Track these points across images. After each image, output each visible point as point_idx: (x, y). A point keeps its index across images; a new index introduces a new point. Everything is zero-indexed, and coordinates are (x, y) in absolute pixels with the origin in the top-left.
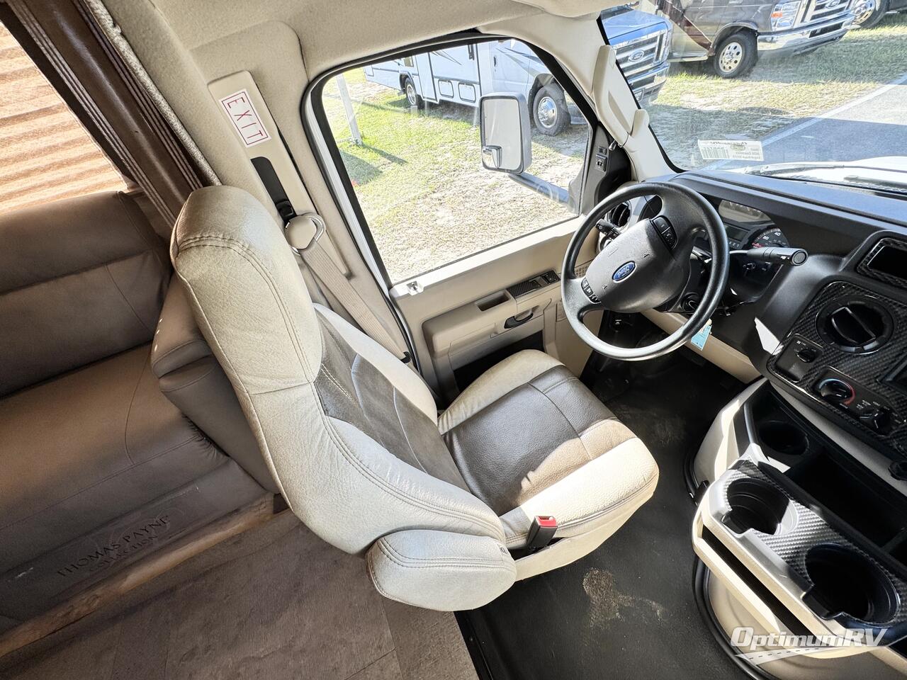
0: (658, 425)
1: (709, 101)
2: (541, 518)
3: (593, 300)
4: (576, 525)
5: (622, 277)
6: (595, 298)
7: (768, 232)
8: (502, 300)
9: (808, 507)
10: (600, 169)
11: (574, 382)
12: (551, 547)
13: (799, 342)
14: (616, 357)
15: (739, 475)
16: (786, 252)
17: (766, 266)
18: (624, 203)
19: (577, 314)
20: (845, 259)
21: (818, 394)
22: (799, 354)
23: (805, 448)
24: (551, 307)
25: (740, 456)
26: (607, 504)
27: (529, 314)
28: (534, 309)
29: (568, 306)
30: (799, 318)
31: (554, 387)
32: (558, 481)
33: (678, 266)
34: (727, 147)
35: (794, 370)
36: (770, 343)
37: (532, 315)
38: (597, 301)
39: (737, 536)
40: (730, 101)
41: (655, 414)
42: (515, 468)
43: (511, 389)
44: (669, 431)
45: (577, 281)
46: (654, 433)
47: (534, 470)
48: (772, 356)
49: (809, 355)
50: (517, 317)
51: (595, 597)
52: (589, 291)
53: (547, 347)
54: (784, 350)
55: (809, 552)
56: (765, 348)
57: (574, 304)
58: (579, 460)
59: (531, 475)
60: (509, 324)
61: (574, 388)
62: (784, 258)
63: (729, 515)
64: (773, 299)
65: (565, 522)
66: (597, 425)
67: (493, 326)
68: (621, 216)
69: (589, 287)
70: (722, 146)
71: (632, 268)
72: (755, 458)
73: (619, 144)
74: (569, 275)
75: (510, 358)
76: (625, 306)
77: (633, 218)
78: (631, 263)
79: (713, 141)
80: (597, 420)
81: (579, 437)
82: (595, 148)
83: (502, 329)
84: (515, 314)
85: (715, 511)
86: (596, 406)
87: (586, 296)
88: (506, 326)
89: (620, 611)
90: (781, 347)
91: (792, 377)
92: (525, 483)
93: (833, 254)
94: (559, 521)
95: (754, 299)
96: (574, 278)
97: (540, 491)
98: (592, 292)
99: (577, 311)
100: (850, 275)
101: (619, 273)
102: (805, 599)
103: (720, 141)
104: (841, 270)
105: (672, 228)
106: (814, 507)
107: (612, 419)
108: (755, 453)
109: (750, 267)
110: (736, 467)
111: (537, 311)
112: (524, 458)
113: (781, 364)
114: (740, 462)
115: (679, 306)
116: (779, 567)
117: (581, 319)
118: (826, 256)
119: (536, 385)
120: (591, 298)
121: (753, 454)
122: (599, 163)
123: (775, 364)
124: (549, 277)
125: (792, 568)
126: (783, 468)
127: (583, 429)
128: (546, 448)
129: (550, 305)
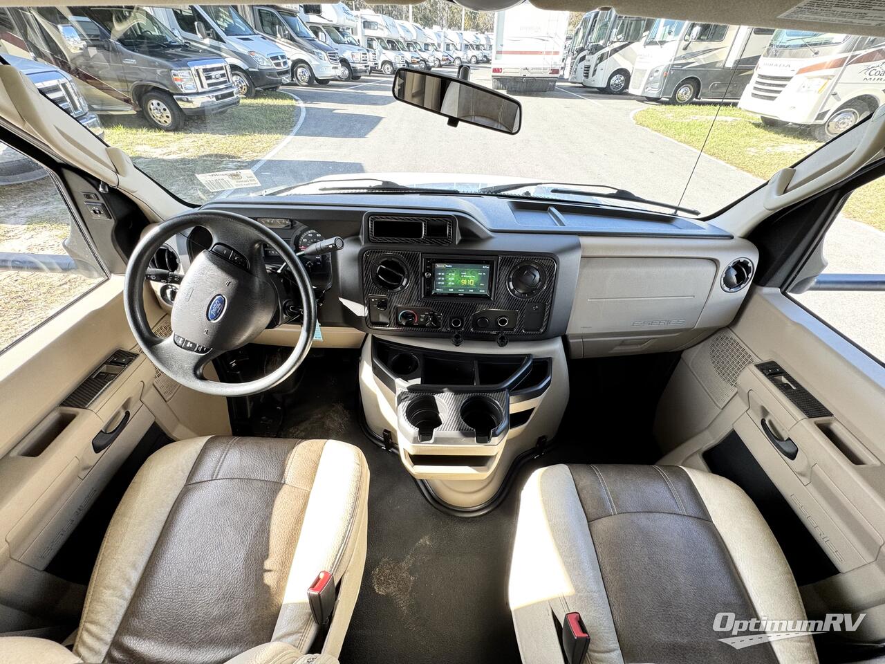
0: (327, 422)
1: (165, 151)
2: (313, 587)
3: (202, 351)
4: (343, 554)
5: (218, 315)
6: (203, 348)
7: (303, 236)
8: (62, 424)
9: (443, 392)
10: (101, 217)
11: (237, 443)
12: (339, 599)
13: (373, 300)
14: (264, 389)
15: (405, 404)
16: (329, 242)
17: (318, 260)
18: (161, 248)
19: (192, 375)
20: (360, 236)
21: (402, 325)
22: (378, 306)
23: (417, 362)
24: (148, 390)
25: (395, 393)
26: (350, 510)
27: (123, 414)
28: (126, 405)
29: (176, 373)
30: (363, 284)
31: (220, 463)
32: (298, 539)
33: (263, 282)
34: (226, 178)
35: (382, 319)
36: (359, 310)
37: (128, 414)
38: (207, 350)
39: (432, 441)
40: (186, 150)
41: (319, 416)
42: (247, 578)
43: (168, 509)
44: (337, 418)
45: (167, 342)
46: (330, 429)
47: (266, 556)
48: (366, 317)
49: (383, 304)
50: (106, 430)
51: (391, 589)
52: (189, 345)
53: (175, 435)
54: (369, 309)
55: (461, 415)
56: (359, 315)
57: (182, 368)
58: (301, 502)
59: (268, 564)
60: (99, 443)
61: (243, 447)
62: (331, 246)
63: (420, 433)
64: (340, 279)
65: (333, 564)
66: (291, 459)
67: (76, 462)
68: (167, 261)
69: (187, 341)
70: (221, 177)
71: (223, 302)
72: (404, 387)
73: (112, 185)
74: (151, 342)
75: (136, 479)
76: (240, 339)
77: (183, 258)
78: (217, 297)
79: (211, 174)
80: (287, 455)
81: (284, 484)
82: (76, 195)
83: (94, 457)
84: (100, 426)
85: (412, 439)
86: (276, 444)
87: (190, 352)
88: (97, 449)
89: (411, 574)
90: (366, 308)
91: (384, 324)
92: (269, 579)
93: (352, 235)
94: (328, 569)
95: (329, 285)
96: (161, 341)
97: (290, 567)
98: (194, 345)
99: (191, 372)
100: (369, 245)
101: (212, 312)
102: (478, 442)
103: (217, 173)
104: (363, 244)
105: (235, 251)
106: (445, 389)
107: (299, 443)
108: (402, 385)
109: (310, 264)
110: (400, 401)
111: (131, 404)
112: (246, 559)
113: (373, 319)
114: (399, 397)
115: (285, 316)
116: (458, 437)
117: (202, 378)
118: (351, 238)
119: (197, 479)
120: (197, 351)
121: (400, 386)
122: (95, 211)
123: (371, 322)
124: (120, 359)
125: (463, 431)
126: (418, 381)
127: (282, 474)
128: (262, 525)
129: (146, 387)
